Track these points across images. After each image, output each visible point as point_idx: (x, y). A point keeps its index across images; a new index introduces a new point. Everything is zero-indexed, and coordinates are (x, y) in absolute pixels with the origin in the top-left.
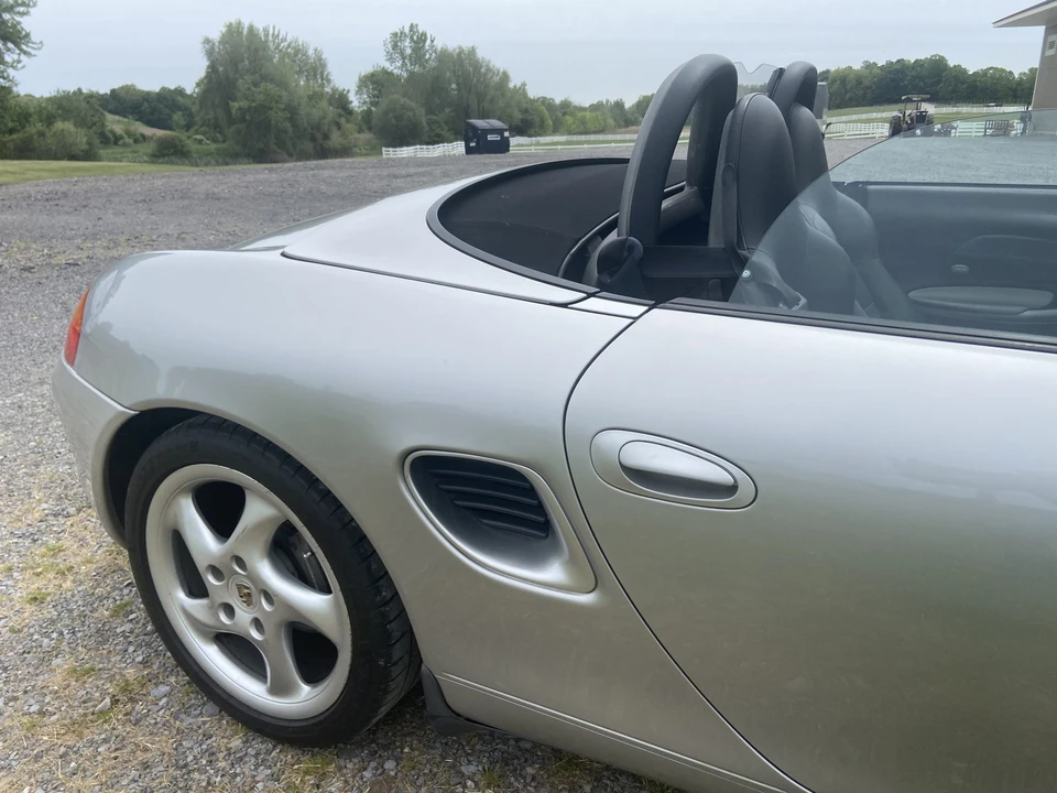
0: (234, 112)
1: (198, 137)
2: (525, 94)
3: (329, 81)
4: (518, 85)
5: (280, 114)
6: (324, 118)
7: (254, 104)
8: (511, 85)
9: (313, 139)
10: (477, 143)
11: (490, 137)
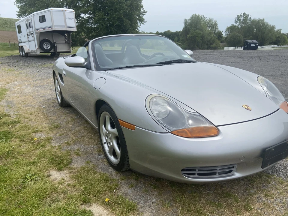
0: (188, 38)
1: (179, 44)
2: (280, 32)
3: (217, 29)
4: (278, 29)
5: (199, 38)
6: (211, 39)
7: (193, 36)
8: (276, 30)
9: (207, 44)
10: (247, 47)
11: (251, 45)
